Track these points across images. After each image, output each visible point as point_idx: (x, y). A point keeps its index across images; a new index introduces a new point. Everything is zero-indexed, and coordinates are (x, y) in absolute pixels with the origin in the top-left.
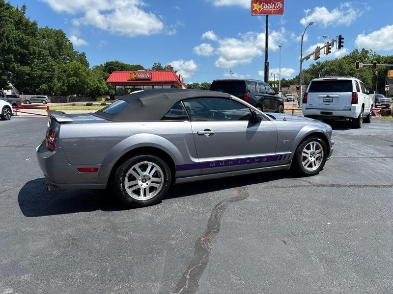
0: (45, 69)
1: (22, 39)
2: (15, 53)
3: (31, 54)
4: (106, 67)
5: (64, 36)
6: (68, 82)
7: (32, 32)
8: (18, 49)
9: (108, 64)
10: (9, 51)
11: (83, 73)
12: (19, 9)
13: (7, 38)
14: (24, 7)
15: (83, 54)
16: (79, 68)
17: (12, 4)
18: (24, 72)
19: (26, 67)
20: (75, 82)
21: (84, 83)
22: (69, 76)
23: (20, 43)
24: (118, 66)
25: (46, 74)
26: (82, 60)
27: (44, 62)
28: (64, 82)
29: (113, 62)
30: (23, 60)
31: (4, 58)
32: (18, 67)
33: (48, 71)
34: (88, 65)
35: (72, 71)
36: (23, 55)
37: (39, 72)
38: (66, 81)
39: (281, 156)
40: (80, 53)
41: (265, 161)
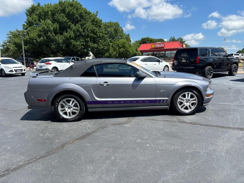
0: (105, 45)
1: (94, 29)
2: (91, 38)
3: (98, 37)
4: (141, 41)
5: (119, 26)
6: (119, 51)
7: (99, 25)
8: (92, 35)
9: (143, 40)
10: (88, 36)
11: (127, 46)
12: (95, 14)
13: (87, 30)
14: (97, 12)
15: (128, 35)
16: (125, 43)
17: (90, 12)
18: (94, 47)
19: (95, 44)
20: (122, 51)
21: (127, 51)
22: (120, 48)
23: (93, 32)
24: (148, 40)
25: (106, 48)
26: (128, 38)
27: (105, 41)
28: (117, 52)
29: (145, 38)
30: (94, 41)
31: (85, 40)
32: (92, 44)
33: (107, 46)
34: (130, 41)
35: (121, 45)
36: (94, 38)
37: (102, 47)
38: (118, 51)
39: (160, 100)
40: (127, 34)
41: (147, 103)
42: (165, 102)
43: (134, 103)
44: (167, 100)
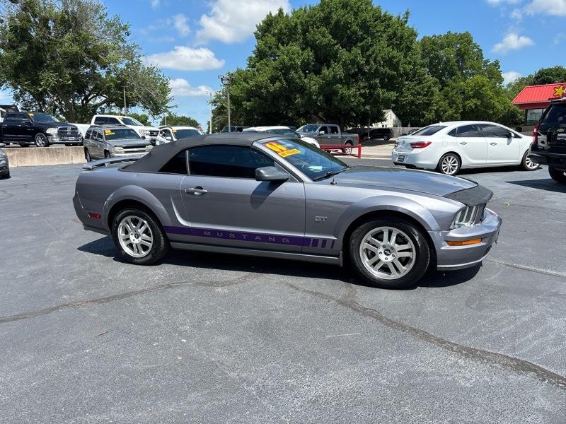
0: (419, 94)
1: (393, 57)
2: (382, 77)
3: (401, 76)
4: (537, 78)
5: (470, 42)
6: (464, 106)
7: (407, 46)
8: (386, 72)
9: (541, 73)
10: (376, 74)
11: (488, 92)
12: (401, 18)
13: (375, 61)
14: (407, 13)
15: (496, 64)
16: (483, 86)
17: (390, 13)
18: (389, 100)
19: (392, 93)
20: (473, 107)
21: (488, 106)
22: (468, 98)
23: (390, 62)
24: (558, 75)
25: (421, 100)
26: (494, 73)
27: (418, 84)
28: (457, 108)
29: (550, 70)
30: (390, 84)
31: (369, 84)
32: (384, 93)
33: (425, 95)
34: (501, 80)
35: (472, 90)
36: (391, 78)
37: (410, 98)
38: (461, 106)
39: (316, 241)
40: (492, 61)
41: (287, 244)
42: (328, 246)
43: (258, 240)
44: (334, 241)
